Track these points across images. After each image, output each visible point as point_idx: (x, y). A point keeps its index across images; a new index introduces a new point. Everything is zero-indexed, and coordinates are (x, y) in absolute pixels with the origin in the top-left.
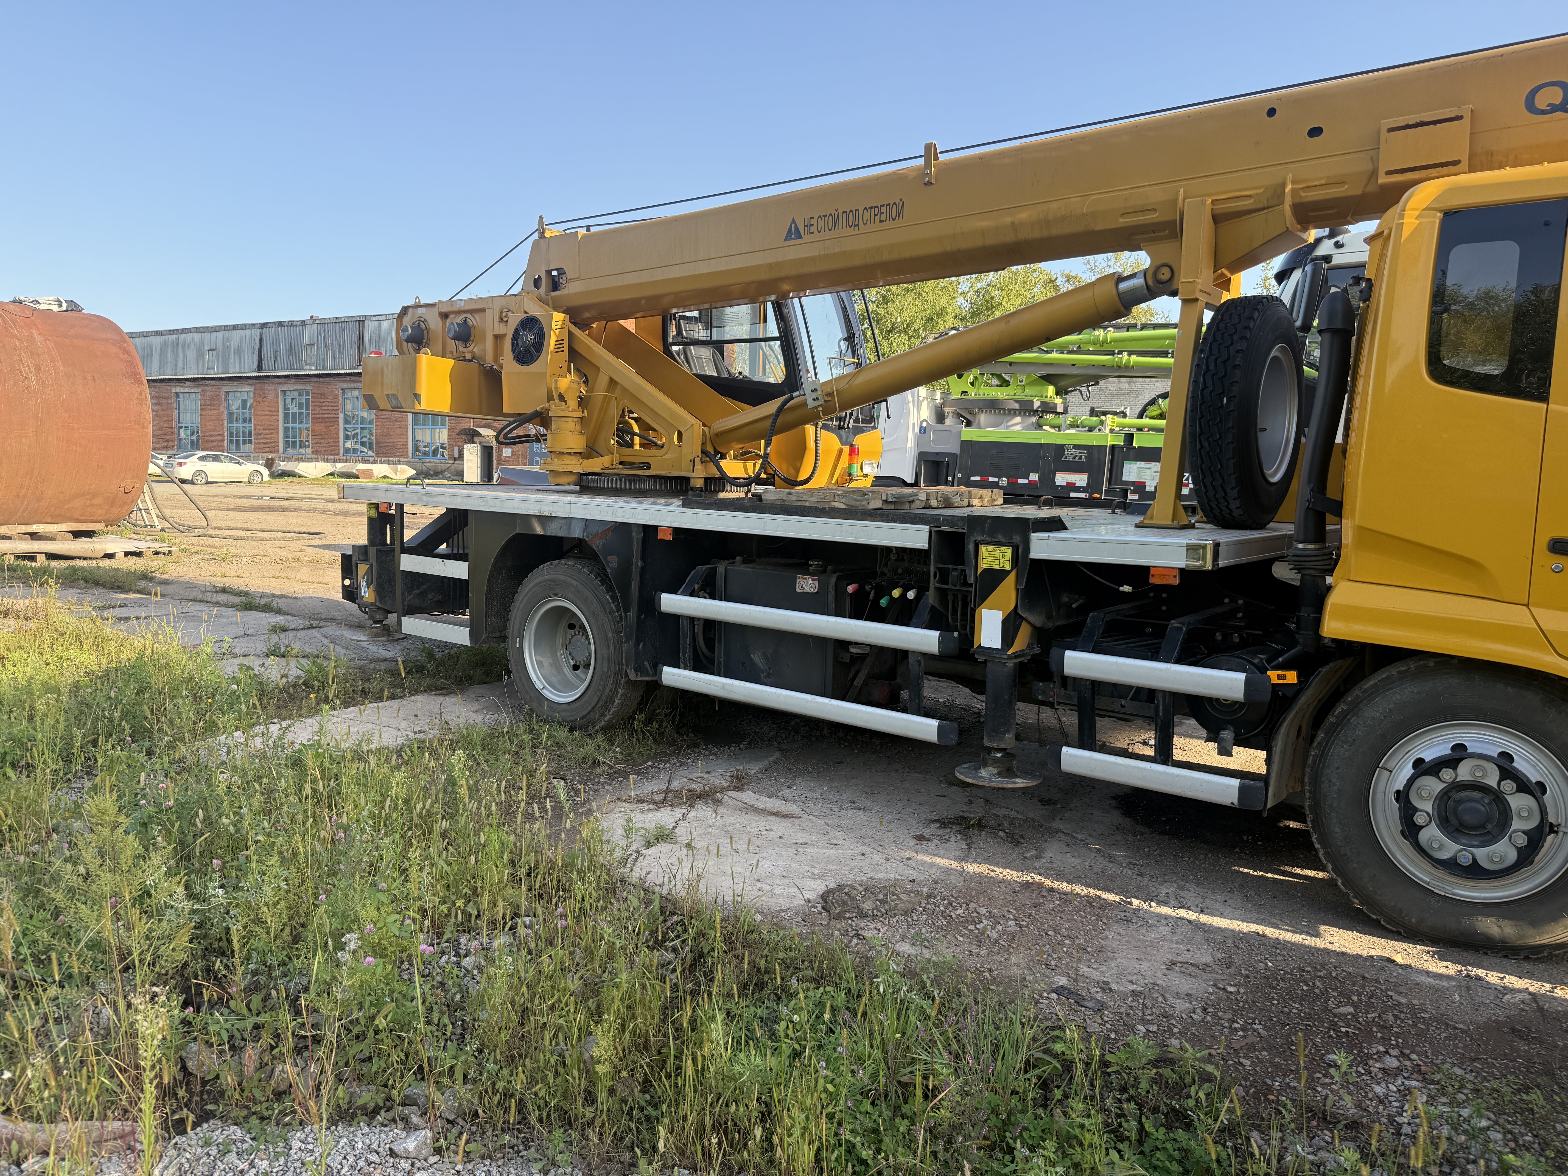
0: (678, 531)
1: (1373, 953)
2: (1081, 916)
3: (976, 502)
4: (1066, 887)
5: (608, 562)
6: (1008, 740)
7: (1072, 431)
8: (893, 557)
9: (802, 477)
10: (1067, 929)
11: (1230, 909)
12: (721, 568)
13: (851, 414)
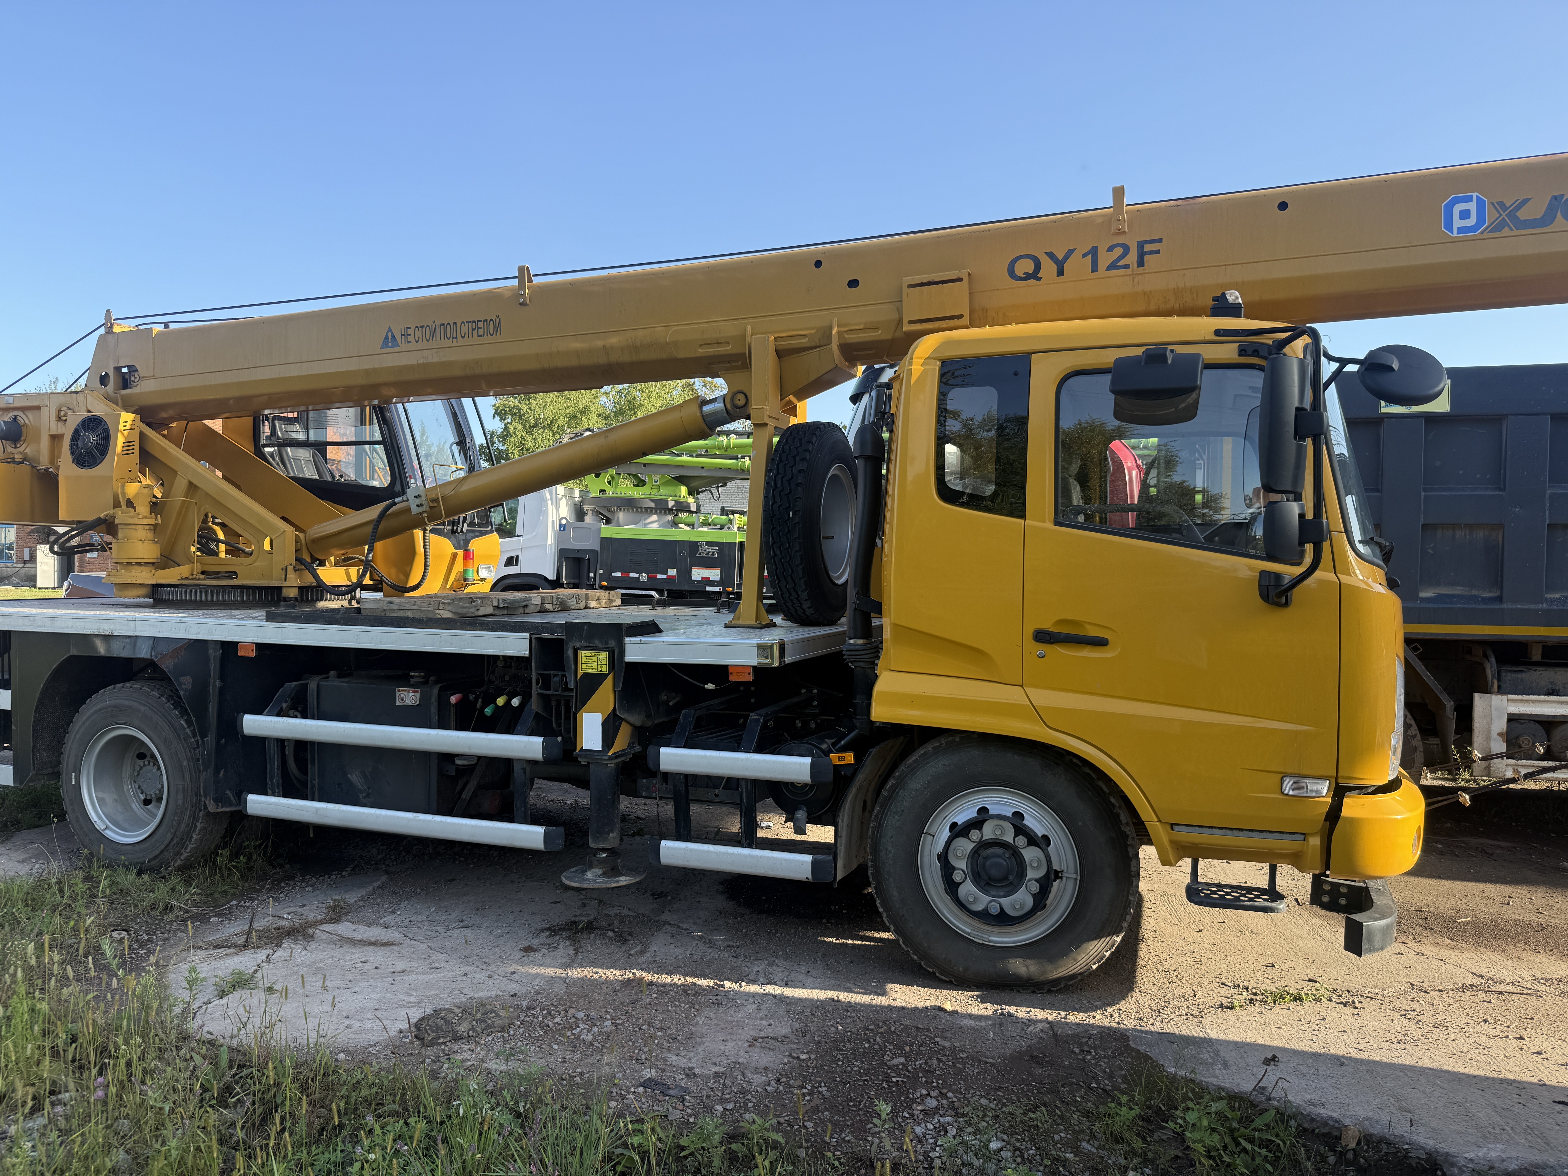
0: (261, 647)
1: (928, 1004)
2: (675, 1006)
3: (593, 604)
4: (666, 979)
5: (180, 684)
6: (613, 839)
7: (705, 529)
8: (500, 664)
9: (412, 582)
10: (660, 1021)
11: (811, 979)
12: (313, 685)
13: (465, 519)
